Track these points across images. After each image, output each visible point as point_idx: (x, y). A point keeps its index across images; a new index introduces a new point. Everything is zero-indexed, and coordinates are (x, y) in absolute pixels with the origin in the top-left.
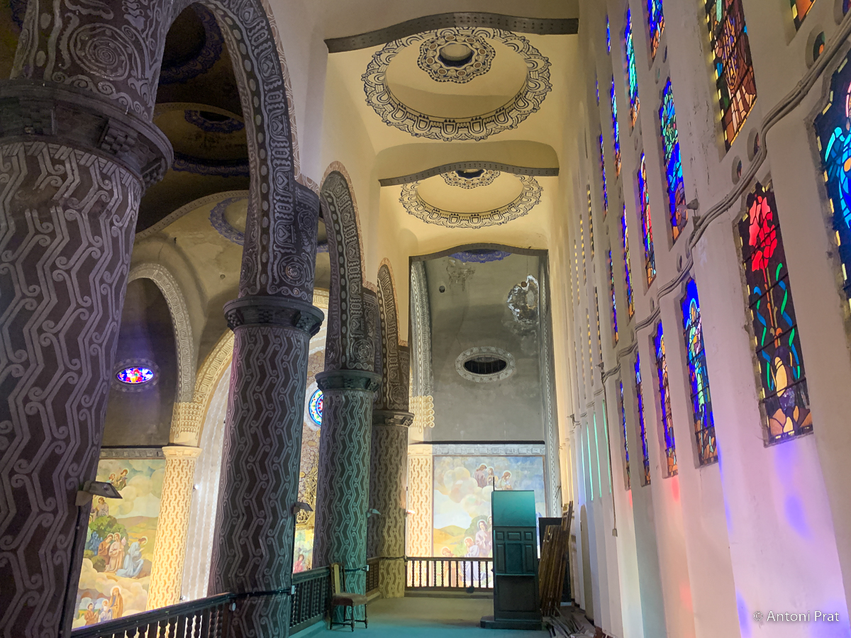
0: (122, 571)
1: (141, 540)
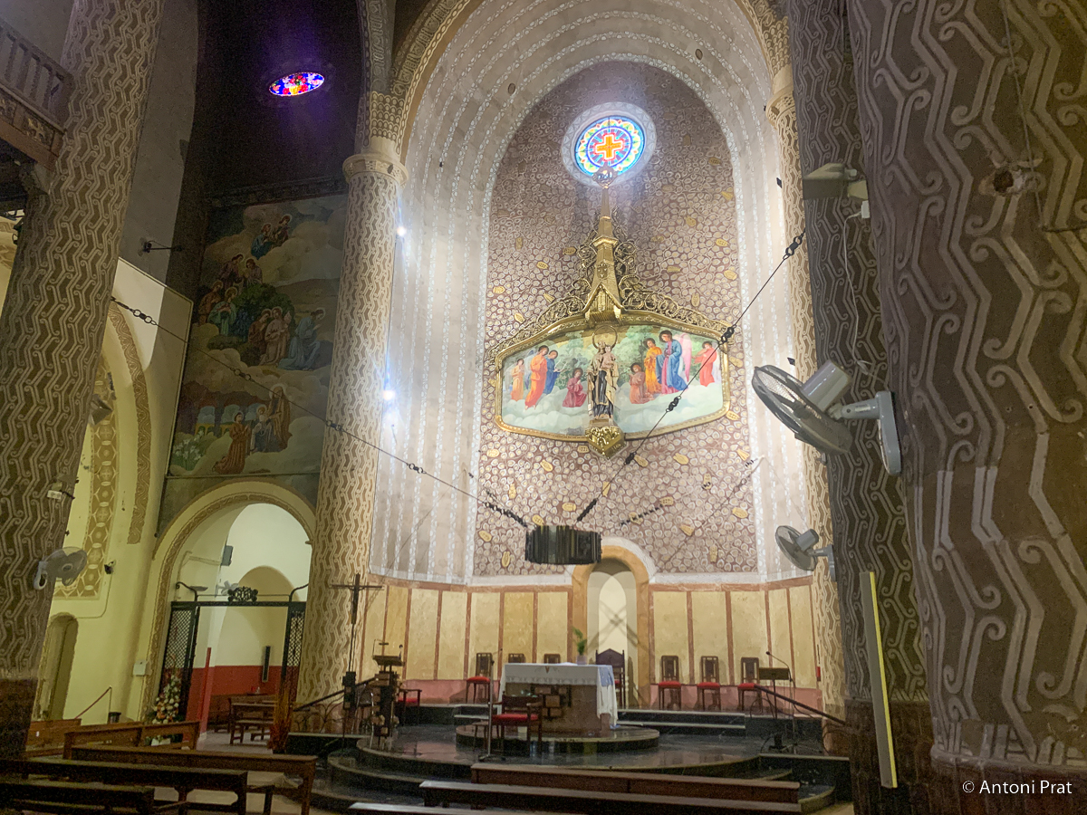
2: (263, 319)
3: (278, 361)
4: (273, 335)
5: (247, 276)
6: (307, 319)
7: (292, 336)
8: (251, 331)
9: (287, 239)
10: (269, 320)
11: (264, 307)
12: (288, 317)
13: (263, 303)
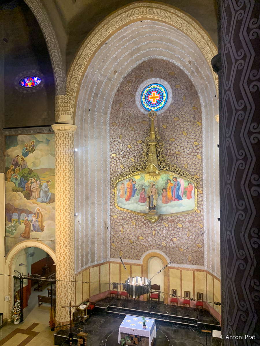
0: (40, 199)
1: (48, 182)
2: (30, 182)
3: (37, 199)
4: (34, 189)
5: (22, 164)
6: (46, 183)
7: (40, 190)
8: (26, 186)
9: (34, 150)
10: (32, 183)
11: (30, 177)
12: (38, 182)
13: (29, 176)
